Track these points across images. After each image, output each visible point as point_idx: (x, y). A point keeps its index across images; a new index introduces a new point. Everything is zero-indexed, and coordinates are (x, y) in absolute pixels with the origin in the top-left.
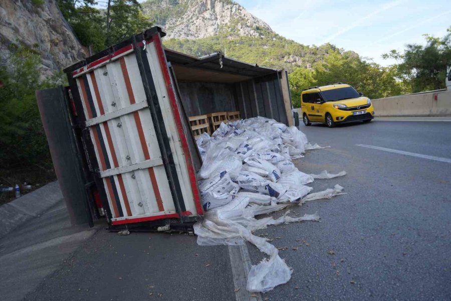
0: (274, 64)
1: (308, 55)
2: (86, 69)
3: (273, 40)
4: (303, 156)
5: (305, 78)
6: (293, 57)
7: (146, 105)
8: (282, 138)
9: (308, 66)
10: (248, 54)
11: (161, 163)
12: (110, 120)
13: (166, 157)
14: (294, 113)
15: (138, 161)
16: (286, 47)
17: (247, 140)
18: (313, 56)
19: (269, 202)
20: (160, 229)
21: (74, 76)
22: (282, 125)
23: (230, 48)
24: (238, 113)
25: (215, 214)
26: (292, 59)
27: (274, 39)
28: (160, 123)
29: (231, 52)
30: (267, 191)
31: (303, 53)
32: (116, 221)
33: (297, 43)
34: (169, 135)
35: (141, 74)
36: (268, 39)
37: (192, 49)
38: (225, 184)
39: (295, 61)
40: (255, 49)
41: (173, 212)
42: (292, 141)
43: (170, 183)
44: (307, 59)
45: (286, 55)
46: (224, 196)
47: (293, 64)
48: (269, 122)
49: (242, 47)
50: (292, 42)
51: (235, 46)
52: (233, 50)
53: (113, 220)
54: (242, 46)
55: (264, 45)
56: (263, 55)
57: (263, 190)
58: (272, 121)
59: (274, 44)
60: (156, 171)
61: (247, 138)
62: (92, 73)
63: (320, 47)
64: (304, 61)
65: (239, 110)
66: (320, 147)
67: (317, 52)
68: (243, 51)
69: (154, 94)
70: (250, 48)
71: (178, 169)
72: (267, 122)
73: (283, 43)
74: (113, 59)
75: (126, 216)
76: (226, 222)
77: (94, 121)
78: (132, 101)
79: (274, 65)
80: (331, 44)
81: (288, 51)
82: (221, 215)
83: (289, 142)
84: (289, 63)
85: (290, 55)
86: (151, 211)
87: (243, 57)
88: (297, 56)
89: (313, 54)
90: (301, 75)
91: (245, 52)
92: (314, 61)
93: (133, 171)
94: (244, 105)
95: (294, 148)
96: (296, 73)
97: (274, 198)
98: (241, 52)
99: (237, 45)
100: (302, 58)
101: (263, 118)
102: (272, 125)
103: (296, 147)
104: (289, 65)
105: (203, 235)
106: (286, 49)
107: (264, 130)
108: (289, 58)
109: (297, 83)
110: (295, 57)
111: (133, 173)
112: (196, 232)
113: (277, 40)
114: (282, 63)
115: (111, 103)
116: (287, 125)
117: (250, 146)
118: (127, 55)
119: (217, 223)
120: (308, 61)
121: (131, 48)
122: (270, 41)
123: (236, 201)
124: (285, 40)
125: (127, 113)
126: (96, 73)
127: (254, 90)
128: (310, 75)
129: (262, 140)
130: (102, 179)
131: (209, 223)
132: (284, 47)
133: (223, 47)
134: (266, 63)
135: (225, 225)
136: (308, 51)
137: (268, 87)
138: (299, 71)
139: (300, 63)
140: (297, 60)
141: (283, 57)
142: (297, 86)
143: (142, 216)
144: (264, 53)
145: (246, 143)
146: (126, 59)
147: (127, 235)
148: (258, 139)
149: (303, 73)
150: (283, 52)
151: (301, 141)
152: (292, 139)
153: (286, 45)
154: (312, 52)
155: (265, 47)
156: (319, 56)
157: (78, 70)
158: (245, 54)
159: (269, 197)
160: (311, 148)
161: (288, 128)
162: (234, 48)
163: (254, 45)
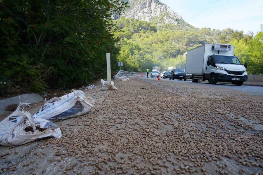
3: (186, 27)
36: (183, 26)
49: (166, 30)
59: (187, 29)
73: (193, 29)
99: (163, 28)
113: (189, 27)
162: (161, 30)
163: (174, 29)
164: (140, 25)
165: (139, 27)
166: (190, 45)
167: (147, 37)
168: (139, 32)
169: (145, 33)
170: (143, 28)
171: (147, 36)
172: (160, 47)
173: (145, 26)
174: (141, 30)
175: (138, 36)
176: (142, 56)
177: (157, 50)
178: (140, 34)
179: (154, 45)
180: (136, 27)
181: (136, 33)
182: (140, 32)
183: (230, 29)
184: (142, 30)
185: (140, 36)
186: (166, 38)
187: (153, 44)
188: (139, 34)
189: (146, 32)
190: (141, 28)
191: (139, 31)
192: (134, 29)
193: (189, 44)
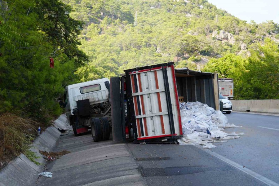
0: (199, 39)
1: (243, 33)
2: (137, 72)
3: (199, 8)
4: (224, 129)
5: (235, 66)
6: (224, 33)
7: (164, 90)
8: (212, 117)
9: (242, 47)
10: (165, 21)
11: (167, 113)
12: (145, 94)
13: (169, 111)
14: (220, 102)
15: (155, 112)
16: (216, 19)
17: (194, 113)
18: (250, 35)
19: (207, 136)
20: (163, 140)
21: (130, 74)
22: (212, 109)
23: (141, 11)
24: (182, 97)
25: (186, 136)
26: (222, 36)
27: (202, 6)
28: (168, 98)
29: (143, 17)
30: (207, 132)
31: (237, 30)
32: (140, 138)
33: (230, 15)
34: (172, 103)
35: (164, 78)
36: (194, 5)
37: (93, 6)
38: (190, 126)
39: (227, 39)
40: (175, 16)
41: (170, 134)
42: (217, 119)
43: (170, 122)
44: (242, 38)
45: (215, 29)
46: (190, 130)
47: (223, 42)
48: (204, 106)
49: (158, 12)
50: (224, 13)
51: (149, 10)
52: (146, 13)
53: (138, 137)
54: (158, 10)
55: (187, 12)
56: (184, 25)
57: (205, 131)
58: (205, 105)
59: (201, 13)
60: (164, 117)
61: (194, 112)
62: (139, 74)
63: (260, 24)
64: (237, 40)
65: (183, 96)
66: (236, 126)
67: (257, 31)
68: (159, 17)
69: (168, 86)
70: (168, 14)
71: (174, 117)
72: (203, 105)
73: (213, 14)
74: (151, 71)
75: (145, 136)
76: (191, 139)
77: (136, 94)
78: (157, 88)
79: (198, 41)
80: (275, 23)
81: (218, 24)
82: (189, 137)
83: (216, 119)
84: (219, 40)
85: (220, 29)
86: (159, 133)
87: (159, 25)
88: (229, 32)
89: (251, 32)
90: (232, 61)
91: (162, 19)
92: (251, 42)
93: (153, 117)
94: (187, 92)
95: (218, 123)
96: (226, 59)
97: (209, 135)
98: (156, 18)
99: (152, 8)
100: (236, 36)
101: (200, 103)
102: (206, 107)
103: (220, 123)
104: (218, 43)
105: (182, 143)
106: (216, 22)
107: (202, 109)
108: (218, 33)
109: (226, 70)
110: (227, 33)
111: (152, 118)
112: (179, 142)
113: (205, 8)
114: (209, 38)
115: (146, 88)
116: (215, 109)
117: (196, 116)
118: (158, 70)
119: (187, 139)
120: (243, 41)
121: (161, 68)
122: (196, 8)
123: (194, 133)
124: (216, 9)
125: (154, 92)
126: (141, 75)
127: (195, 83)
128: (242, 64)
129: (202, 114)
130: (135, 119)
131: (184, 139)
132: (213, 18)
133: (132, 8)
134: (188, 37)
135: (190, 140)
136: (244, 27)
137: (204, 83)
138: (229, 56)
139: (232, 41)
140: (229, 37)
141: (211, 32)
142: (225, 74)
143: (154, 136)
144: (187, 24)
145: (193, 114)
146: (157, 72)
147: (145, 144)
148: (200, 113)
149: (233, 59)
150: (212, 25)
151: (223, 120)
152: (217, 118)
153: (217, 15)
154: (249, 29)
155: (189, 15)
156: (257, 36)
157: (133, 72)
158: (161, 21)
159: (207, 134)
160: (229, 126)
161: (215, 111)
162: (147, 11)
163: (174, 11)
164: (101, 8)
165: (99, 12)
166: (185, 56)
167: (114, 34)
168: (99, 23)
169: (110, 24)
170: (106, 13)
171: (114, 32)
172: (133, 58)
173: (111, 10)
174: (102, 19)
175: (96, 30)
176: (100, 76)
177: (127, 63)
178: (101, 25)
179: (123, 53)
180: (94, 12)
181: (92, 24)
182: (101, 21)
183: (273, 23)
184: (106, 18)
185: (101, 29)
186: (146, 40)
187: (122, 49)
188: (98, 26)
189: (113, 23)
190: (104, 13)
191: (99, 20)
192: (89, 15)
193: (183, 54)
